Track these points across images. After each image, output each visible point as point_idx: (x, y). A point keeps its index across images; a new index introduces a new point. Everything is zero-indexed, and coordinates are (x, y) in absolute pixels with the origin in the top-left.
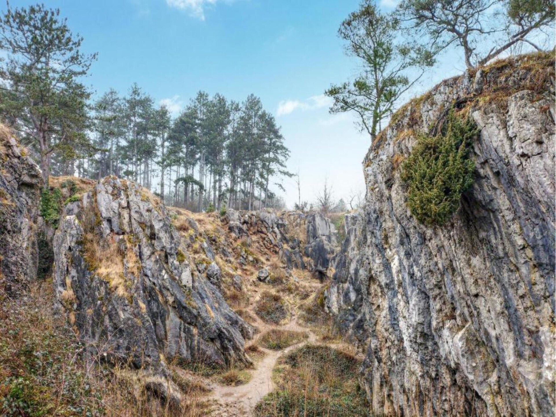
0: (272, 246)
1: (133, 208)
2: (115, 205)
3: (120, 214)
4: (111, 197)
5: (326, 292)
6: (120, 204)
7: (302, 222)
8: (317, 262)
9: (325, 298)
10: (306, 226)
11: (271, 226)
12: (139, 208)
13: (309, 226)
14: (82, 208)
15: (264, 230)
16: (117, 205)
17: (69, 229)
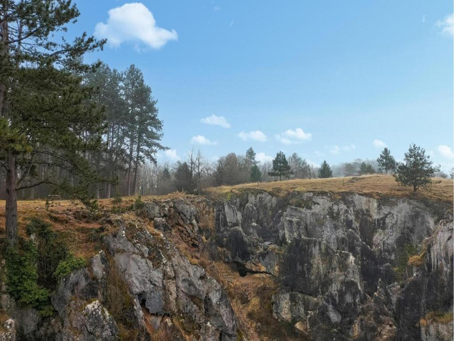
0: (189, 239)
1: (180, 275)
2: (157, 275)
3: (164, 288)
4: (150, 264)
5: (273, 297)
6: (165, 274)
7: (211, 209)
8: (235, 254)
9: (273, 303)
10: (215, 214)
11: (189, 218)
12: (189, 276)
13: (219, 215)
14: (94, 278)
15: (181, 222)
16: (161, 275)
17: (99, 330)
